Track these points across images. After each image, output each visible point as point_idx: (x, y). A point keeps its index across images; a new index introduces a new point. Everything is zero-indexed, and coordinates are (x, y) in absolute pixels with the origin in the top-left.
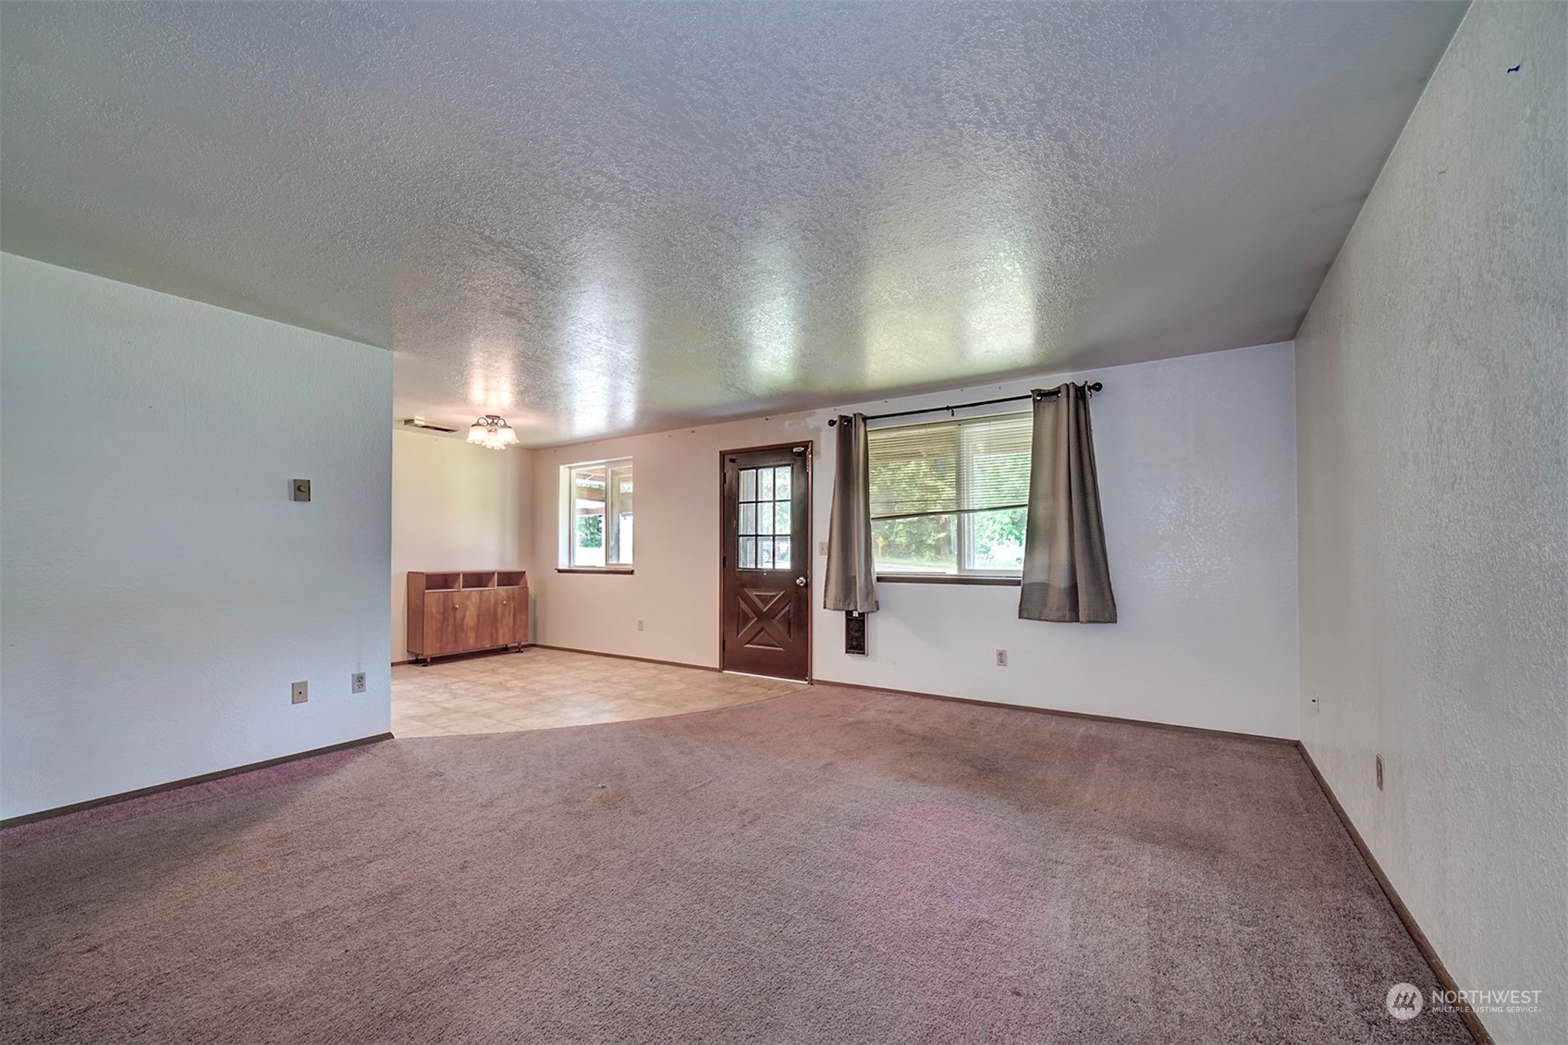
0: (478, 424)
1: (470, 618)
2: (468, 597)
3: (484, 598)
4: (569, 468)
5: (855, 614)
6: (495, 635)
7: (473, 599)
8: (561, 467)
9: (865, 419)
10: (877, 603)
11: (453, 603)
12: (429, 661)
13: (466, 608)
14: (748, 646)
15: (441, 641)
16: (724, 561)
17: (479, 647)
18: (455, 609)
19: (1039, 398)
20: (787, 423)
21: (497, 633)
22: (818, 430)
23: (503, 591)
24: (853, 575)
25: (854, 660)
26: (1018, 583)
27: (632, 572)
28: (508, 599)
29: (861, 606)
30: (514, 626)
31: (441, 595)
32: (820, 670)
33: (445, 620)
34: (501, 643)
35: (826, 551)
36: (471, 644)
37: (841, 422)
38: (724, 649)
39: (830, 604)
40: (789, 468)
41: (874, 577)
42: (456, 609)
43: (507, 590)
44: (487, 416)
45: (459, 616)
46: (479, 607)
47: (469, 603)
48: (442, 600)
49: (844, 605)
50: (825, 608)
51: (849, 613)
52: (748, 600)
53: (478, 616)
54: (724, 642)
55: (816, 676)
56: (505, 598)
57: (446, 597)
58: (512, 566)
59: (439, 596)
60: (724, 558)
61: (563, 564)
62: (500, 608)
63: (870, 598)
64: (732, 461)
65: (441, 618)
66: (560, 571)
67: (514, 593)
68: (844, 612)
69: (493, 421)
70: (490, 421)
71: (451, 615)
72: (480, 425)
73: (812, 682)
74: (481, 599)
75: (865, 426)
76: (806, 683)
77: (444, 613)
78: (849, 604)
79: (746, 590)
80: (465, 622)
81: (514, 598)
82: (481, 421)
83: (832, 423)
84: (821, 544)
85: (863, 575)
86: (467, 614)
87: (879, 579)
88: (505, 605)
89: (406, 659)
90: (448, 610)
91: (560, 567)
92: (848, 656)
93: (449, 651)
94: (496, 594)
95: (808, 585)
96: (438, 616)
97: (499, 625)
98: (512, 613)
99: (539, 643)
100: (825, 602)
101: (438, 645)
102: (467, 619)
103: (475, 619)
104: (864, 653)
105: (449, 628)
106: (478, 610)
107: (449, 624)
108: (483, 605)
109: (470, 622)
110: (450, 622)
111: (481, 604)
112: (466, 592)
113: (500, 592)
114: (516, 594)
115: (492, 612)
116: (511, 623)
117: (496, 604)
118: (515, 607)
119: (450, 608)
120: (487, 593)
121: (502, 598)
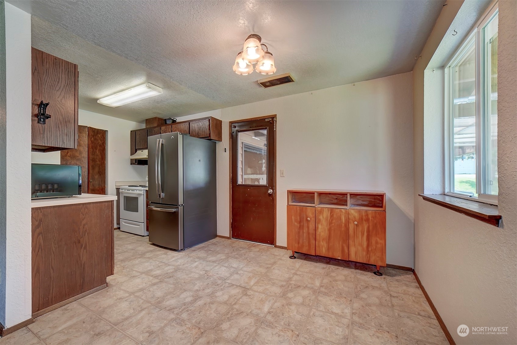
2: (321, 211)
3: (335, 216)
6: (347, 250)
7: (325, 215)
11: (307, 216)
13: (318, 222)
15: (299, 243)
21: (349, 248)
23: (354, 212)
28: (361, 220)
30: (368, 246)
31: (298, 208)
34: (354, 257)
36: (324, 252)
42: (309, 221)
43: (359, 211)
45: (311, 227)
46: (331, 223)
47: (321, 217)
48: (298, 211)
53: (330, 230)
56: (358, 217)
59: (296, 208)
62: (351, 227)
65: (298, 225)
66: (426, 199)
67: (367, 215)
71: (305, 225)
74: (332, 216)
77: (300, 222)
80: (318, 233)
81: (367, 220)
86: (320, 227)
88: (357, 225)
90: (303, 221)
91: (425, 196)
94: (348, 213)
96: (296, 224)
97: (351, 242)
98: (365, 234)
101: (297, 246)
102: (320, 230)
103: (327, 232)
105: (305, 234)
106: (330, 225)
107: (304, 231)
108: (334, 221)
109: (322, 234)
110: (305, 230)
111: (332, 220)
112: (319, 209)
113: (352, 212)
114: (370, 216)
115: (343, 229)
116: (365, 244)
117: (348, 221)
118: (368, 227)
119: (305, 219)
120: (338, 210)
121: (355, 217)
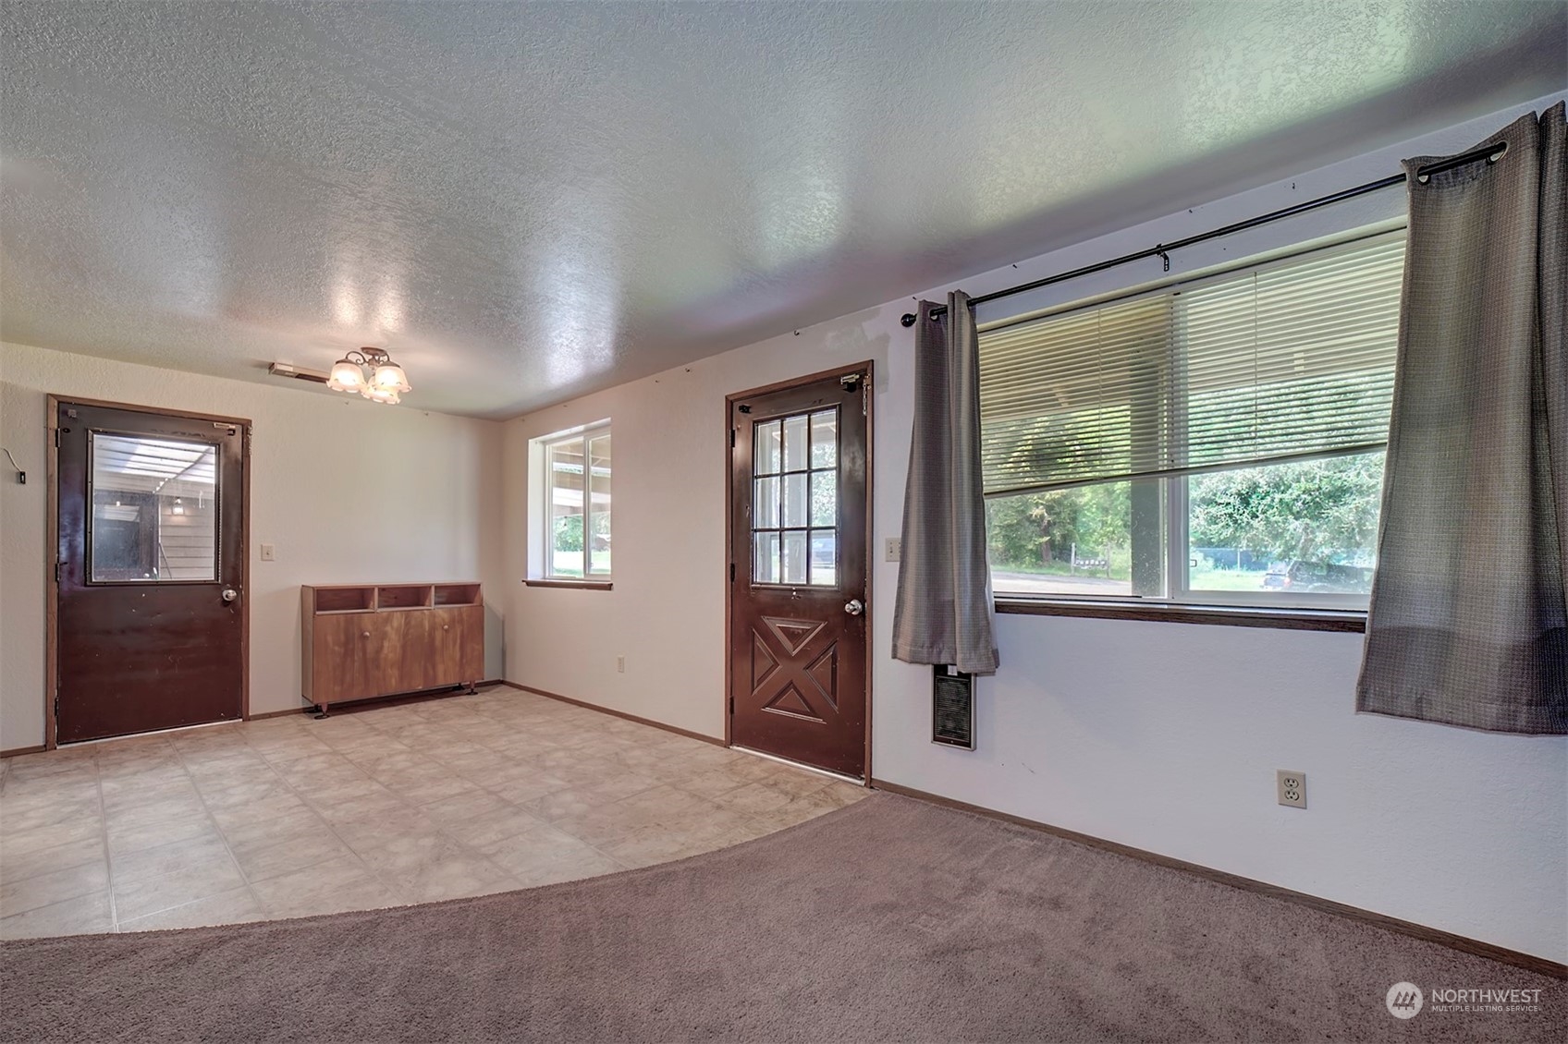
0: (346, 361)
1: (391, 648)
2: (388, 620)
3: (413, 622)
4: (544, 443)
5: (952, 671)
6: (431, 672)
7: (395, 624)
8: (530, 441)
9: (972, 303)
10: (995, 654)
11: (361, 629)
12: (325, 709)
13: (384, 636)
14: (768, 709)
15: (343, 683)
16: (732, 570)
17: (405, 689)
18: (363, 638)
19: (1424, 179)
20: (830, 335)
21: (434, 667)
22: (884, 339)
23: (443, 612)
24: (948, 598)
25: (950, 755)
26: (1357, 626)
27: (609, 587)
28: (452, 622)
29: (964, 660)
30: (462, 657)
31: (342, 618)
32: (885, 764)
33: (348, 653)
34: (442, 681)
35: (897, 555)
36: (393, 686)
37: (924, 314)
38: (732, 711)
39: (904, 650)
40: (833, 412)
41: (991, 602)
42: (367, 637)
43: (450, 611)
44: (363, 349)
45: (371, 647)
46: (405, 635)
47: (388, 628)
48: (343, 624)
49: (930, 654)
50: (894, 656)
51: (940, 670)
52: (768, 635)
53: (404, 647)
54: (732, 699)
55: (880, 772)
56: (447, 620)
57: (349, 620)
58: (464, 576)
59: (339, 620)
60: (733, 566)
61: (534, 573)
62: (439, 635)
63: (982, 644)
64: (745, 410)
65: (342, 650)
66: (529, 584)
67: (460, 614)
68: (929, 669)
69: (374, 355)
70: (368, 357)
71: (359, 646)
72: (351, 362)
73: (871, 783)
74: (407, 623)
75: (973, 317)
76: (862, 783)
77: (345, 644)
78: (940, 653)
79: (766, 620)
80: (382, 656)
81: (461, 621)
82: (353, 357)
83: (908, 321)
84: (890, 542)
85: (968, 601)
86: (386, 644)
87: (1000, 608)
88: (446, 631)
89: (300, 706)
90: (352, 640)
91: (529, 579)
92: (937, 745)
93: (356, 695)
94: (433, 616)
95: (864, 615)
96: (336, 648)
97: (438, 658)
98: (458, 641)
99: (508, 680)
100: (895, 647)
101: (337, 689)
102: (385, 650)
103: (399, 650)
104: (968, 745)
105: (356, 664)
106: (404, 638)
107: (356, 658)
108: (411, 631)
109: (391, 655)
110: (358, 656)
111: (408, 630)
112: (385, 614)
113: (440, 612)
114: (464, 615)
115: (426, 640)
116: (458, 655)
117: (433, 628)
118: (462, 632)
119: (357, 635)
120: (418, 613)
121: (443, 620)
